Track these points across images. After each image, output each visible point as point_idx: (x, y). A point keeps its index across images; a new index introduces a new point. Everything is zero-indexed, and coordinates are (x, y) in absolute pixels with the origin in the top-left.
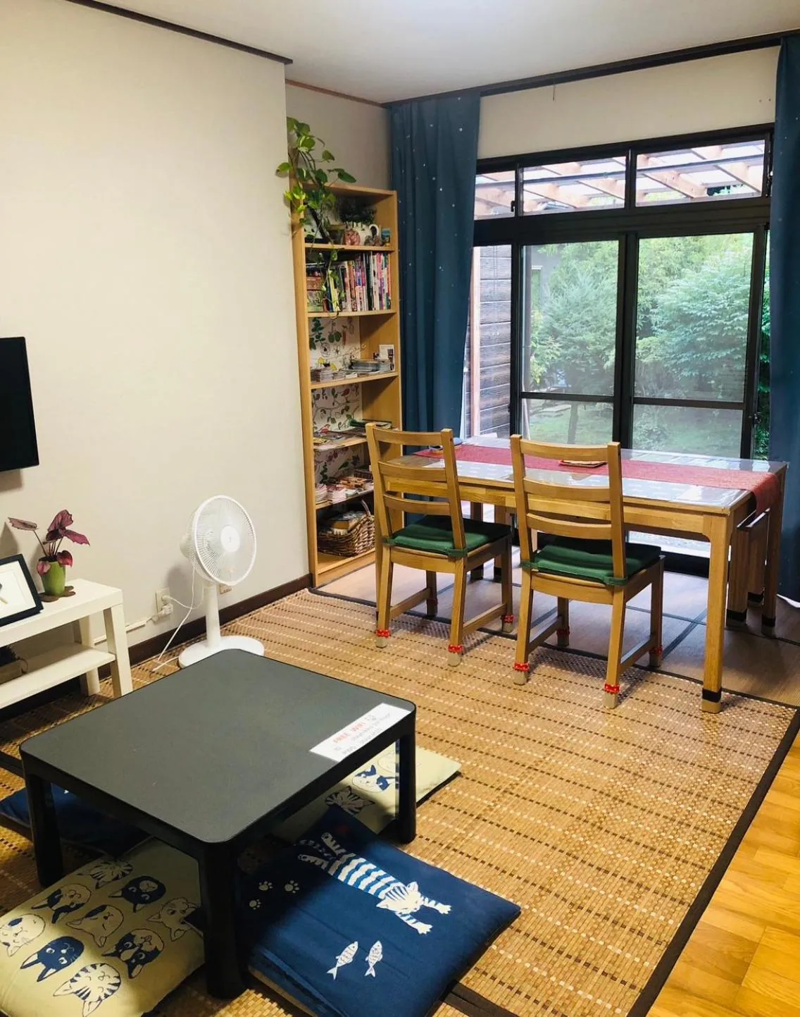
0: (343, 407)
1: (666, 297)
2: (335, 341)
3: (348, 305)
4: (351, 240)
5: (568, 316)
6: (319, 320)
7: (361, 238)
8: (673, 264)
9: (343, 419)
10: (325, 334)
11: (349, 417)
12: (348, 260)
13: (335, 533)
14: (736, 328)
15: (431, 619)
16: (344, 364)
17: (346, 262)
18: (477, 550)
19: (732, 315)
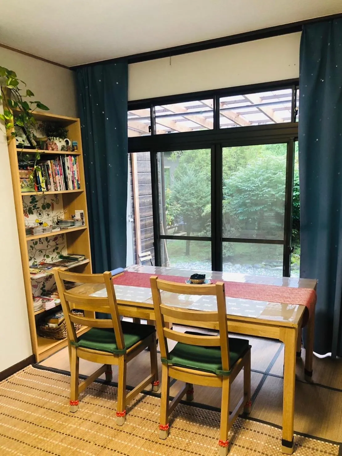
0: (54, 248)
1: (230, 181)
2: (46, 209)
3: (52, 187)
4: (52, 147)
5: (184, 191)
6: (35, 196)
7: (58, 146)
8: (232, 165)
9: (55, 255)
10: (39, 205)
11: (58, 253)
12: (50, 160)
13: (50, 327)
14: (265, 196)
15: (108, 385)
16: (53, 222)
17: (49, 161)
18: (133, 347)
19: (262, 189)
